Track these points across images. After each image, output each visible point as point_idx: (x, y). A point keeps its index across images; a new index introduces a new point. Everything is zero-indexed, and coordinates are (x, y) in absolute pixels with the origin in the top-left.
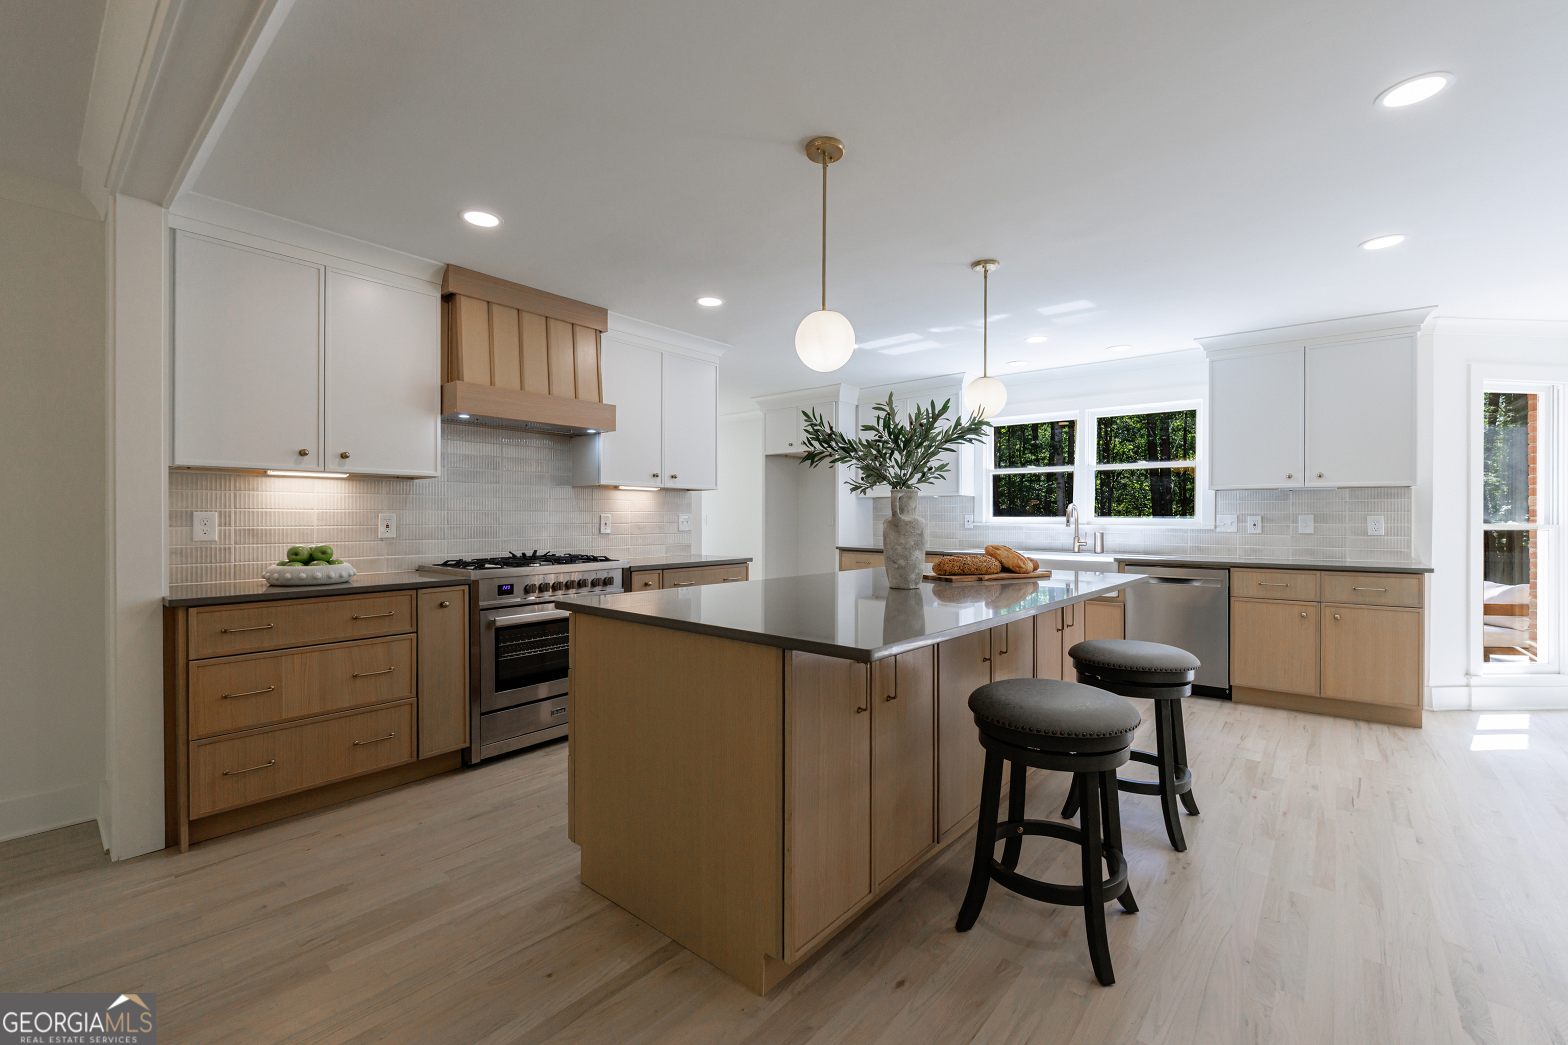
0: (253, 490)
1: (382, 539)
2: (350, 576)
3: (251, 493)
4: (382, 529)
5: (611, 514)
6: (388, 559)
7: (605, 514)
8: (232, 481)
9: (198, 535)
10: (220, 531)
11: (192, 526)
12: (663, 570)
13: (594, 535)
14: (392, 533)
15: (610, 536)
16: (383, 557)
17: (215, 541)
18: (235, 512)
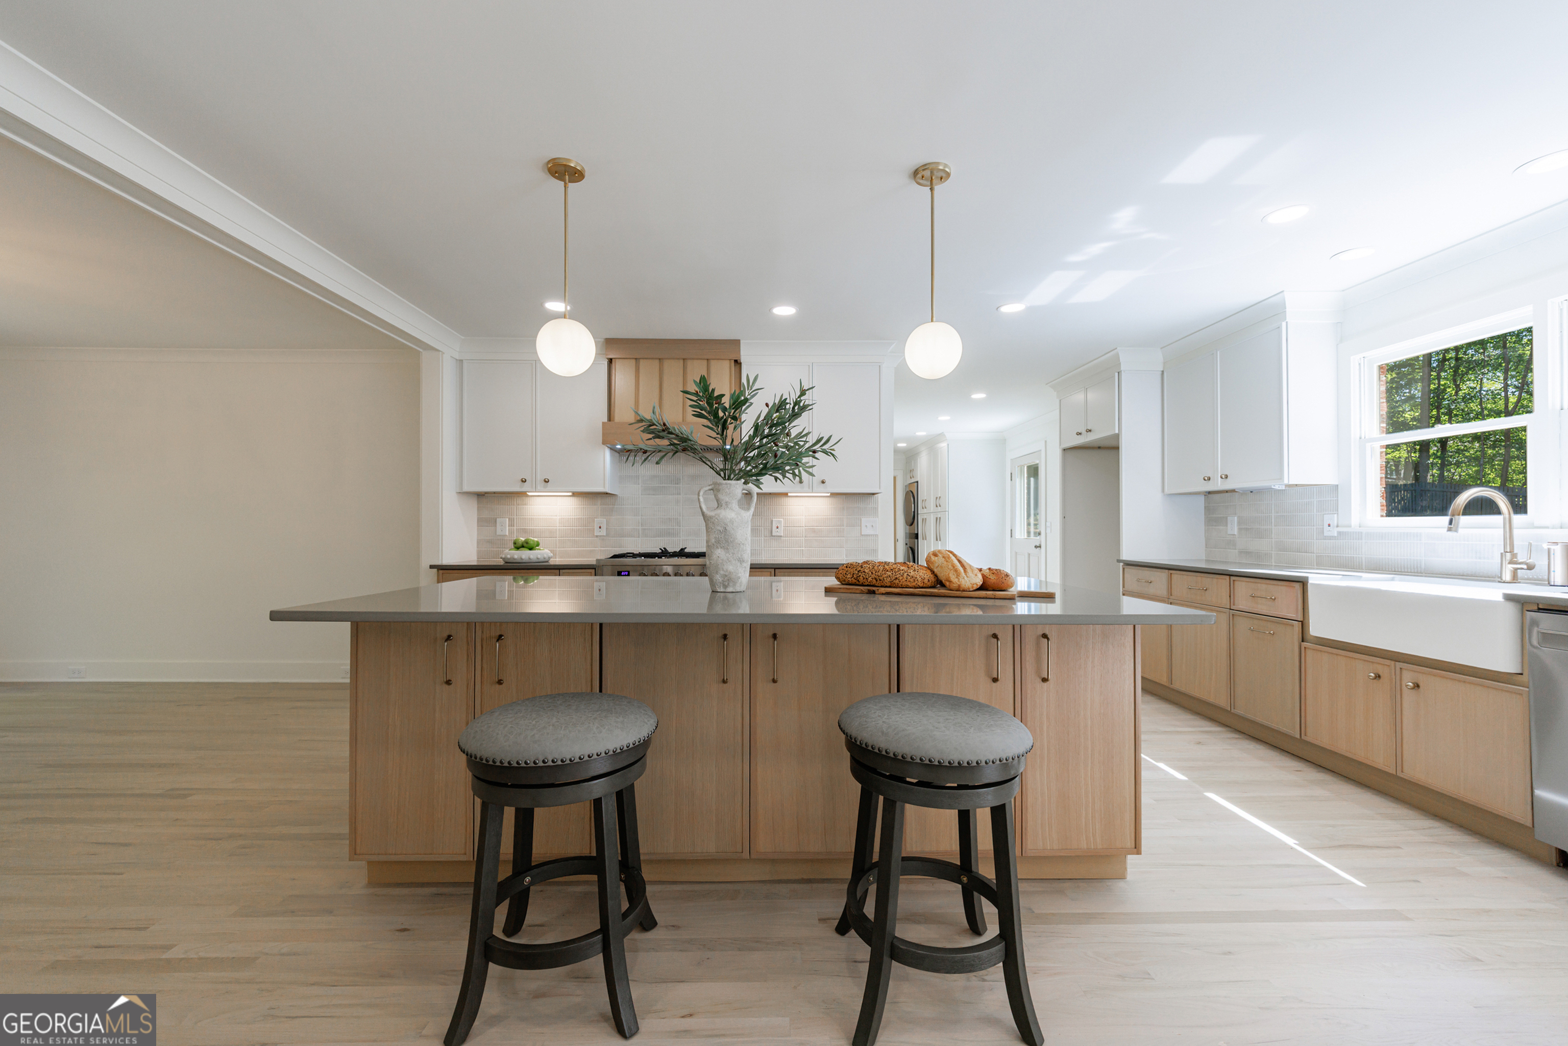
0: (525, 505)
1: (597, 536)
2: (549, 558)
3: (524, 506)
4: (596, 528)
5: (783, 518)
6: (601, 550)
7: (779, 518)
8: (515, 499)
9: (499, 532)
10: (509, 529)
11: (496, 526)
12: (775, 569)
13: (766, 537)
14: (603, 532)
15: (782, 538)
16: (597, 549)
17: (506, 535)
18: (516, 518)
